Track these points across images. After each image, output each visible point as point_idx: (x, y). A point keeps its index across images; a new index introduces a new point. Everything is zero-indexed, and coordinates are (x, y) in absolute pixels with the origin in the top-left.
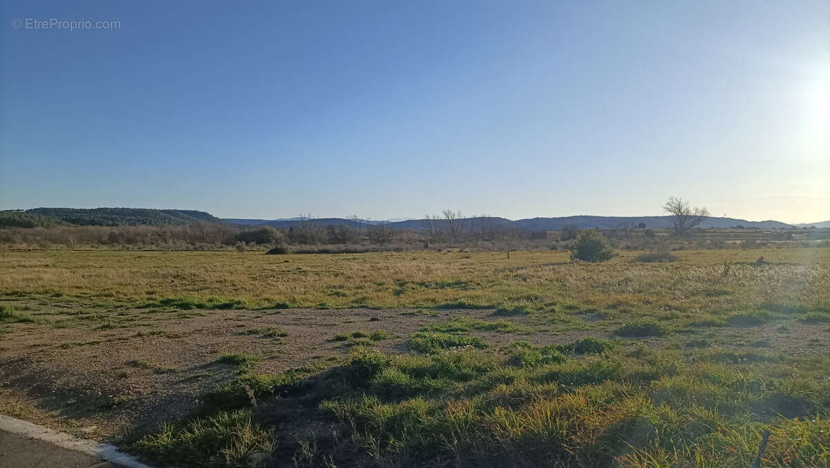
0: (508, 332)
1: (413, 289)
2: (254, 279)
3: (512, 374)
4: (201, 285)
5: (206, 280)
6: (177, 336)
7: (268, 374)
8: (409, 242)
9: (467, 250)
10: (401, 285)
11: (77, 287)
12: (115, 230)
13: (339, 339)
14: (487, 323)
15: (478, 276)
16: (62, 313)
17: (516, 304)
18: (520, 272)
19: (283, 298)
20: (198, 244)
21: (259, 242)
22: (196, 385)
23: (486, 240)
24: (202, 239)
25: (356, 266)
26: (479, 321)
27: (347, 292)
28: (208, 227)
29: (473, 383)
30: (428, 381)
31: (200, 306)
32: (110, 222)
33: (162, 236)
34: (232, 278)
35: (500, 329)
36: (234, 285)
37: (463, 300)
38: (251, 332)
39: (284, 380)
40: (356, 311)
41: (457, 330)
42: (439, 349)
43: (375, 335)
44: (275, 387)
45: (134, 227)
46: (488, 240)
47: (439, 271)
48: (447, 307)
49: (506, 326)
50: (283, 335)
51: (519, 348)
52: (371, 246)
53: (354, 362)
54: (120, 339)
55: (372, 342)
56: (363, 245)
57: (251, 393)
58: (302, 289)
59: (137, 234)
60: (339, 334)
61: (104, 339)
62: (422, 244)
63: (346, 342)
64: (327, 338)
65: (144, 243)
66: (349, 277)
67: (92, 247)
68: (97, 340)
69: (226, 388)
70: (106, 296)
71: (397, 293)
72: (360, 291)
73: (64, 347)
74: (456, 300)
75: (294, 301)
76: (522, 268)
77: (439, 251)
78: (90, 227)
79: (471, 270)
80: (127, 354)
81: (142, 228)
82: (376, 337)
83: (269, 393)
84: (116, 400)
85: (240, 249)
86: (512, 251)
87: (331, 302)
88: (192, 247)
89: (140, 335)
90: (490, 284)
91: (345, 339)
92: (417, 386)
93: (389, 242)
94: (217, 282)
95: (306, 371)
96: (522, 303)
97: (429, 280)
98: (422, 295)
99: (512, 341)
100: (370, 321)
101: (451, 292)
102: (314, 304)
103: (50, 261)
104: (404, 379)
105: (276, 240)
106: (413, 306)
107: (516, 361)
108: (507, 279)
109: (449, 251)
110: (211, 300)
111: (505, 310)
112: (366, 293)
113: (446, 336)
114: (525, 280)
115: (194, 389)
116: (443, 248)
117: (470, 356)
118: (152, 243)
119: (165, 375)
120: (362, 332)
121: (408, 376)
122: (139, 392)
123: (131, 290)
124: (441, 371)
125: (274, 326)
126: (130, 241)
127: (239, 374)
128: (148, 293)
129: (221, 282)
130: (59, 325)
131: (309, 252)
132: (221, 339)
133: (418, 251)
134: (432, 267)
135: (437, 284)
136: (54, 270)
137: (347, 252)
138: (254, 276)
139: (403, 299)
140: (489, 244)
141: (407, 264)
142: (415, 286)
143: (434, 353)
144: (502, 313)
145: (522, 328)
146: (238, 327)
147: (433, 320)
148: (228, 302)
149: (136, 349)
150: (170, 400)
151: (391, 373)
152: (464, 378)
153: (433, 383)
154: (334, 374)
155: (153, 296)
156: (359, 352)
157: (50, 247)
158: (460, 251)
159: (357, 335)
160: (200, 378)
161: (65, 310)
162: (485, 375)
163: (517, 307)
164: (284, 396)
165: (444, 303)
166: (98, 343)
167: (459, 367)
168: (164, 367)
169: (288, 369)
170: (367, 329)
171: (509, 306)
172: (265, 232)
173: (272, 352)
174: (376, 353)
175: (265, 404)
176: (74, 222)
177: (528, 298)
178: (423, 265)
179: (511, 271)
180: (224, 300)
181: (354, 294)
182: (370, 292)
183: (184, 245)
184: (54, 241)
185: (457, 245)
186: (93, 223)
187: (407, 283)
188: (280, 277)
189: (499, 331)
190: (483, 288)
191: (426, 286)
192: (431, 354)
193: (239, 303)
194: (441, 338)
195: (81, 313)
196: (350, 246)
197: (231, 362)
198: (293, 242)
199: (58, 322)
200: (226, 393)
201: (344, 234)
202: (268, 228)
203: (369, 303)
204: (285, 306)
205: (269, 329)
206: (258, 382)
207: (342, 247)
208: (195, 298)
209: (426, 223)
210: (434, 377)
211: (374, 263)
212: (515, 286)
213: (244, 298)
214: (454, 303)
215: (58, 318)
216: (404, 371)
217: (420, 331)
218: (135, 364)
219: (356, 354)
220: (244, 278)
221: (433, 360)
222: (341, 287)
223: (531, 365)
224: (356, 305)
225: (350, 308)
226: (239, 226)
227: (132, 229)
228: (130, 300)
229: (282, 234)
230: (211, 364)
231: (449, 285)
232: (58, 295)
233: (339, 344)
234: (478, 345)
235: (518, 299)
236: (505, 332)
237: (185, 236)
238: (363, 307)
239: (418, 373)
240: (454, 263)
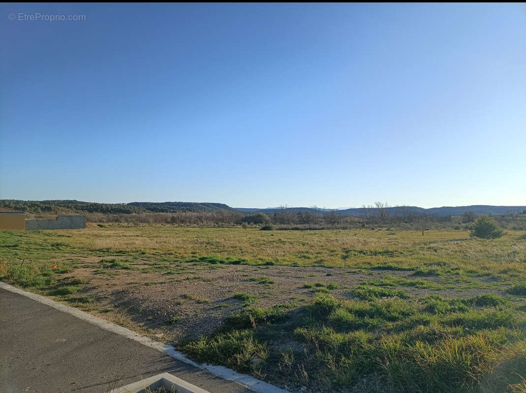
0: (424, 288)
1: (355, 255)
2: (253, 246)
3: (428, 318)
4: (222, 248)
5: (225, 246)
6: (209, 281)
7: (262, 308)
8: (352, 223)
9: (392, 229)
10: (347, 252)
11: (154, 249)
12: (175, 215)
13: (306, 287)
14: (409, 281)
15: (401, 247)
16: (145, 264)
17: (430, 268)
18: (432, 245)
19: (270, 259)
20: (220, 224)
21: (255, 223)
22: (219, 312)
23: (406, 222)
24: (222, 220)
25: (316, 239)
26: (403, 279)
27: (311, 256)
28: (226, 213)
29: (399, 323)
30: (367, 319)
31: (221, 262)
32: (172, 210)
33: (200, 218)
34: (240, 245)
35: (418, 286)
36: (241, 250)
37: (390, 264)
38: (252, 280)
39: (272, 312)
40: (317, 269)
41: (387, 285)
42: (374, 298)
43: (330, 286)
44: (267, 317)
45: (184, 213)
46: (409, 223)
47: (372, 243)
48: (379, 268)
49: (422, 284)
50: (271, 283)
51: (433, 300)
52: (326, 226)
53: (317, 303)
54: (176, 281)
55: (328, 290)
56: (321, 225)
57: (252, 320)
58: (282, 253)
59: (186, 217)
60: (307, 283)
61: (168, 281)
62: (361, 225)
63: (311, 290)
64: (298, 286)
65: (190, 223)
66: (312, 246)
67: (162, 225)
68: (163, 281)
69: (237, 315)
70: (169, 254)
71: (344, 258)
72: (319, 255)
73: (147, 284)
74: (385, 264)
75: (277, 261)
76: (434, 243)
77: (373, 229)
78: (161, 213)
79: (396, 243)
80: (181, 291)
81: (189, 214)
82: (331, 287)
83: (263, 320)
84: (175, 318)
85: (244, 227)
86: (426, 230)
87: (300, 262)
88: (217, 225)
89: (188, 279)
90: (410, 253)
91: (310, 287)
92: (360, 322)
93: (338, 223)
94: (231, 247)
95: (286, 307)
96: (434, 268)
97: (366, 249)
98: (361, 259)
99: (427, 295)
100: (327, 276)
101: (382, 259)
102: (290, 263)
103: (139, 233)
104: (350, 317)
105: (266, 221)
106: (355, 267)
107: (431, 309)
108: (423, 250)
109: (379, 230)
110: (228, 259)
111: (421, 272)
112: (323, 256)
113: (380, 289)
114: (436, 251)
115: (218, 314)
116: (376, 227)
117: (397, 304)
118: (195, 223)
119: (202, 304)
120: (321, 283)
121: (354, 315)
122: (187, 314)
123: (182, 251)
124: (376, 313)
125: (265, 276)
126: (182, 221)
127: (244, 306)
128: (192, 253)
129: (233, 247)
130: (144, 271)
131: (286, 229)
132: (234, 284)
133: (358, 230)
134: (368, 240)
135: (371, 252)
136: (141, 238)
137: (310, 229)
138: (252, 244)
139: (349, 262)
140: (408, 225)
141: (350, 238)
142: (356, 253)
143: (371, 300)
144: (419, 274)
145: (435, 285)
146: (244, 276)
147: (370, 277)
148: (237, 260)
149: (186, 287)
150: (205, 321)
151: (341, 313)
152: (393, 319)
153: (370, 321)
154: (303, 310)
155: (195, 255)
156: (320, 297)
157: (139, 225)
158: (387, 230)
159: (318, 285)
160: (222, 308)
161: (147, 262)
162: (408, 318)
163: (431, 270)
164: (273, 323)
165: (377, 266)
166: (165, 283)
167: (389, 312)
168: (202, 300)
169: (274, 305)
170: (325, 281)
171: (424, 269)
172: (259, 216)
173: (264, 293)
174: (330, 298)
175: (260, 327)
176: (153, 210)
177: (439, 264)
178: (361, 239)
179: (425, 244)
180: (235, 259)
181: (316, 257)
182: (325, 256)
183: (212, 224)
184: (142, 222)
185: (385, 226)
186: (162, 211)
187: (350, 251)
188: (268, 244)
189: (417, 287)
190: (405, 256)
191: (364, 254)
192: (369, 301)
193: (244, 261)
194: (376, 290)
195: (156, 265)
196: (312, 226)
197: (240, 298)
198: (276, 223)
199: (143, 269)
200: (237, 318)
201: (308, 217)
202: (261, 214)
203: (326, 264)
204: (272, 264)
205: (262, 279)
206: (256, 313)
207: (307, 226)
208: (219, 257)
209: (363, 210)
210: (372, 317)
211: (328, 237)
212: (429, 255)
213: (247, 258)
214: (384, 266)
215: (143, 267)
216: (350, 311)
217: (361, 284)
218: (185, 297)
219: (318, 298)
220: (247, 245)
221: (371, 305)
222: (307, 252)
223: (442, 313)
224: (317, 265)
225: (313, 266)
226: (243, 212)
227: (184, 214)
228: (182, 257)
229: (270, 218)
230: (228, 299)
231: (380, 253)
232: (143, 253)
233: (306, 290)
234: (402, 296)
235: (431, 265)
236: (422, 288)
237: (213, 219)
238: (321, 266)
239: (360, 314)
240: (383, 237)
